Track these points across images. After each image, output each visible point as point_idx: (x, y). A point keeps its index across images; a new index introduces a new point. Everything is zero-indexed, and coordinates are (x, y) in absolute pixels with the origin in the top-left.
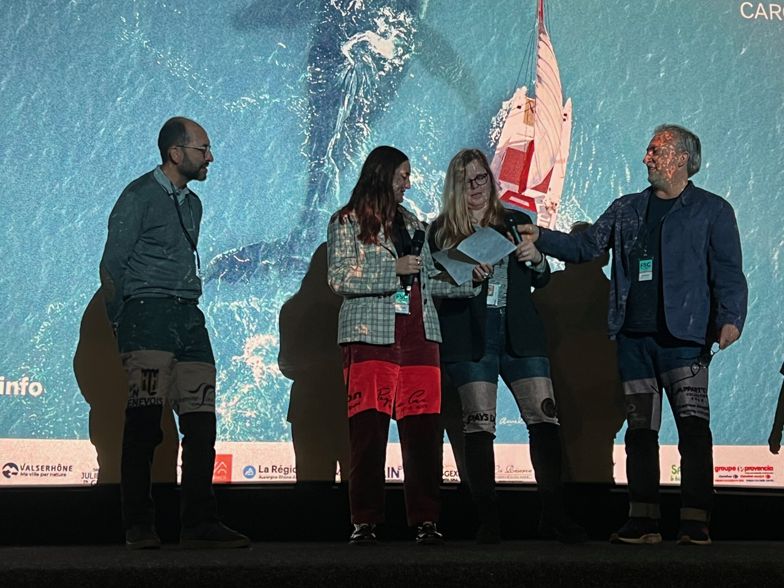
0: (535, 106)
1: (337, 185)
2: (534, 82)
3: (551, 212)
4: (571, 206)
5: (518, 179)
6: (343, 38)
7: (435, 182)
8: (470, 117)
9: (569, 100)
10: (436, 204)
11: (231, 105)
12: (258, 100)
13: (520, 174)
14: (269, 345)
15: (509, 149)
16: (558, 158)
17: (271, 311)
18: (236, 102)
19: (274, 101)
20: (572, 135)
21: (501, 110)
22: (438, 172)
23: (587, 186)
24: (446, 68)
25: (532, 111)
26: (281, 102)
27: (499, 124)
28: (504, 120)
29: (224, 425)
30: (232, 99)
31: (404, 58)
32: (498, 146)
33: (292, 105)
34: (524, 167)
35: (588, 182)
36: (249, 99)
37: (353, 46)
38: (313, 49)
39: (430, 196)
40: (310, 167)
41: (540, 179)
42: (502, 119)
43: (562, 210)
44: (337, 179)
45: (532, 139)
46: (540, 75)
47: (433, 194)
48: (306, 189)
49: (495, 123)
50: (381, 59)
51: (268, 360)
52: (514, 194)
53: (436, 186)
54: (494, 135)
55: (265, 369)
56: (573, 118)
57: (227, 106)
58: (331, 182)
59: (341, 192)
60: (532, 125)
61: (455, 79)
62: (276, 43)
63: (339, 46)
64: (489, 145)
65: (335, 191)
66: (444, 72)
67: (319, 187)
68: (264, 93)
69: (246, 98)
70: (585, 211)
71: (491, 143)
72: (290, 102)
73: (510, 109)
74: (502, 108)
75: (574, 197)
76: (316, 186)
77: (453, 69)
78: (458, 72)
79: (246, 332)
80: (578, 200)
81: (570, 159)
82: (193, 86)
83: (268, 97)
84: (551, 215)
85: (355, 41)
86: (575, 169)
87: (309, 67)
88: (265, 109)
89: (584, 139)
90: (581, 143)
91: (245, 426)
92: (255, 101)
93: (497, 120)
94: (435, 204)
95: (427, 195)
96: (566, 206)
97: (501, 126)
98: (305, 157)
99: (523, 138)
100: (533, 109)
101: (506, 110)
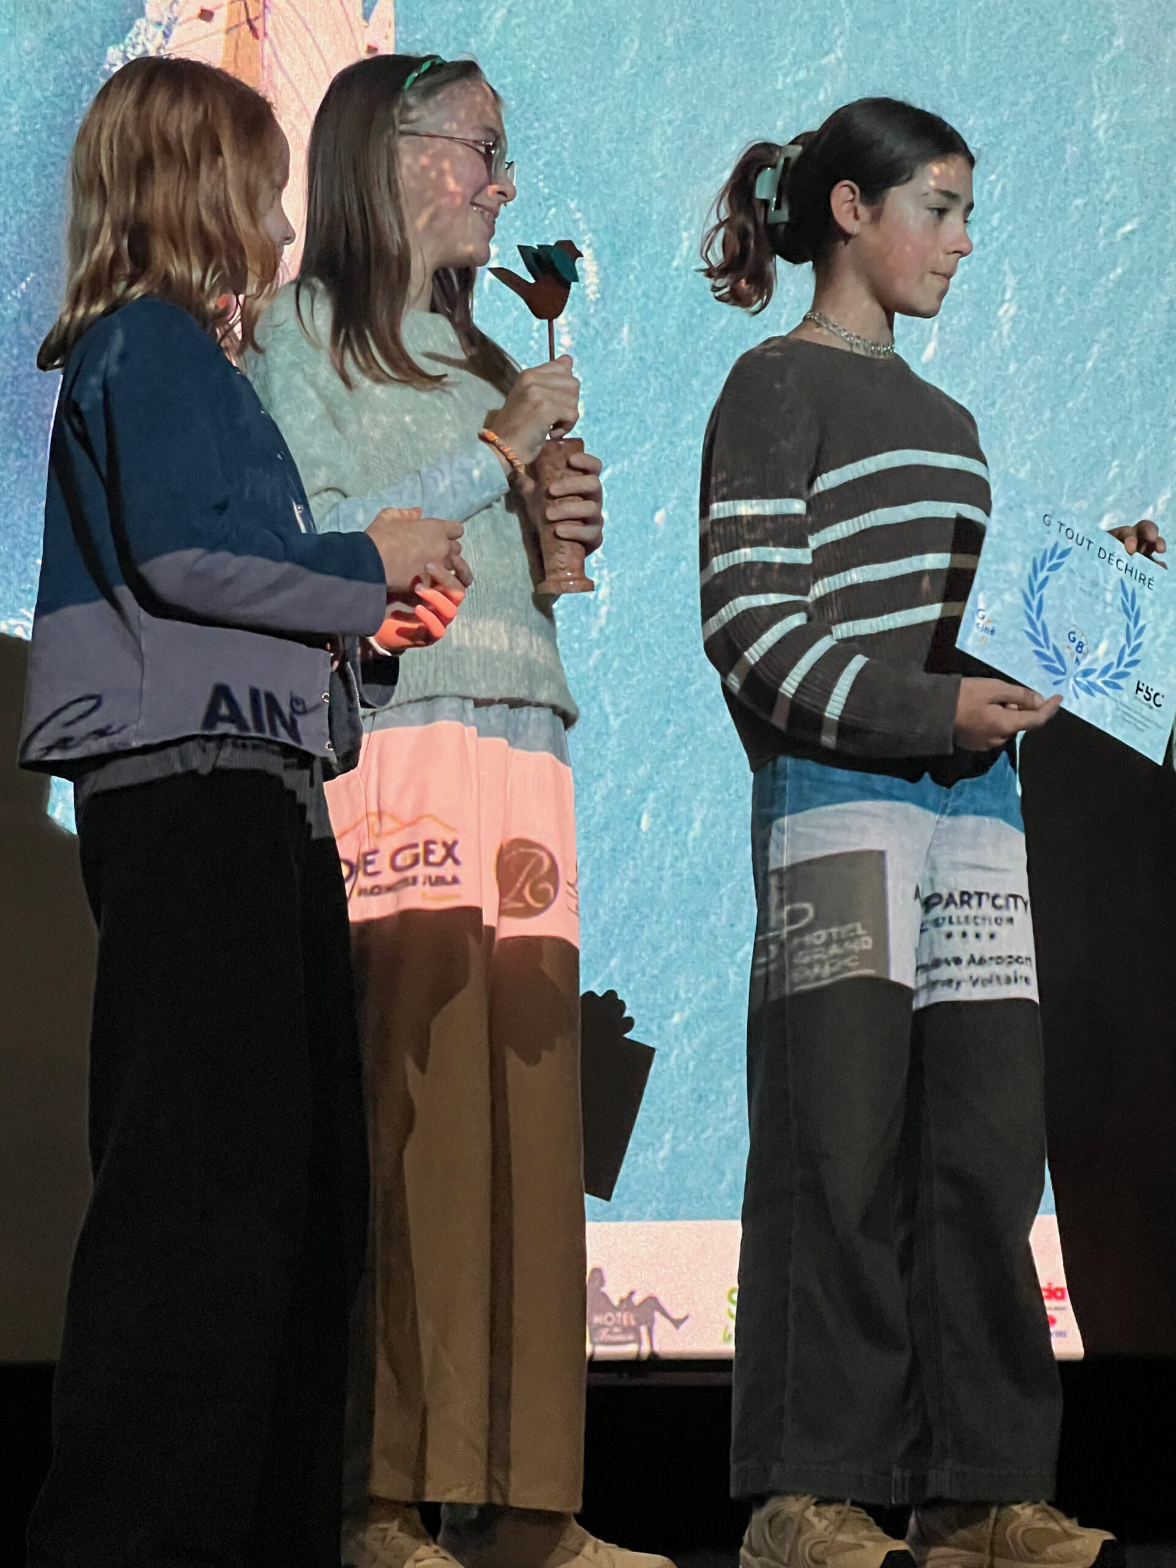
0: (262, 14)
8: (27, 44)
25: (253, 29)
73: (172, 21)
100: (257, 24)
101: (160, 24)
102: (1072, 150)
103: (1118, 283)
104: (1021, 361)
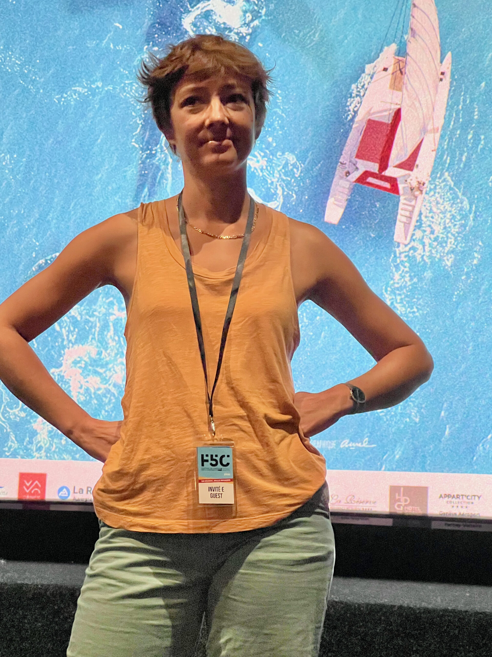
0: (405, 67)
1: (169, 176)
2: (406, 37)
3: (417, 193)
4: (442, 185)
5: (378, 157)
6: (185, 10)
7: (279, 166)
8: (325, 87)
9: (449, 54)
10: (280, 191)
11: (62, 97)
12: (90, 89)
13: (381, 149)
14: (88, 356)
15: (369, 121)
16: (430, 127)
17: (91, 319)
18: (66, 94)
19: (106, 89)
20: (450, 97)
21: (363, 75)
22: (283, 153)
23: (464, 159)
24: (300, 31)
25: (401, 73)
26: (114, 88)
27: (359, 92)
28: (365, 87)
29: (39, 442)
30: (62, 91)
31: (252, 25)
32: (356, 119)
33: (125, 91)
34: (387, 141)
35: (466, 154)
36: (80, 89)
37: (195, 18)
38: (152, 26)
39: (272, 182)
40: (141, 158)
41: (405, 155)
42: (363, 87)
43: (431, 190)
44: (170, 170)
45: (398, 107)
46: (414, 28)
47: (276, 179)
48: (135, 184)
49: (355, 92)
50: (226, 29)
51: (87, 373)
52: (373, 175)
53: (281, 170)
54: (353, 106)
55: (82, 382)
56: (453, 75)
57: (57, 99)
58: (162, 174)
59: (173, 184)
60: (400, 90)
61: (310, 44)
62: (112, 24)
63: (180, 19)
64: (347, 118)
65: (167, 184)
66: (298, 36)
67: (149, 180)
68: (96, 81)
69: (77, 88)
70: (459, 189)
71: (348, 115)
72: (123, 88)
73: (374, 73)
74: (364, 72)
75: (446, 174)
76: (146, 180)
77: (309, 32)
78: (314, 34)
79: (65, 343)
80: (452, 177)
81: (444, 128)
82: (23, 81)
83: (100, 84)
84: (416, 197)
85: (198, 12)
86: (451, 139)
87: (146, 47)
88: (97, 98)
89: (464, 101)
90: (460, 107)
91: (61, 443)
92: (86, 90)
93: (357, 88)
94: (278, 192)
95: (269, 181)
96: (436, 185)
97: (362, 94)
98: (136, 148)
99: (388, 106)
100: (403, 70)
101: (369, 75)
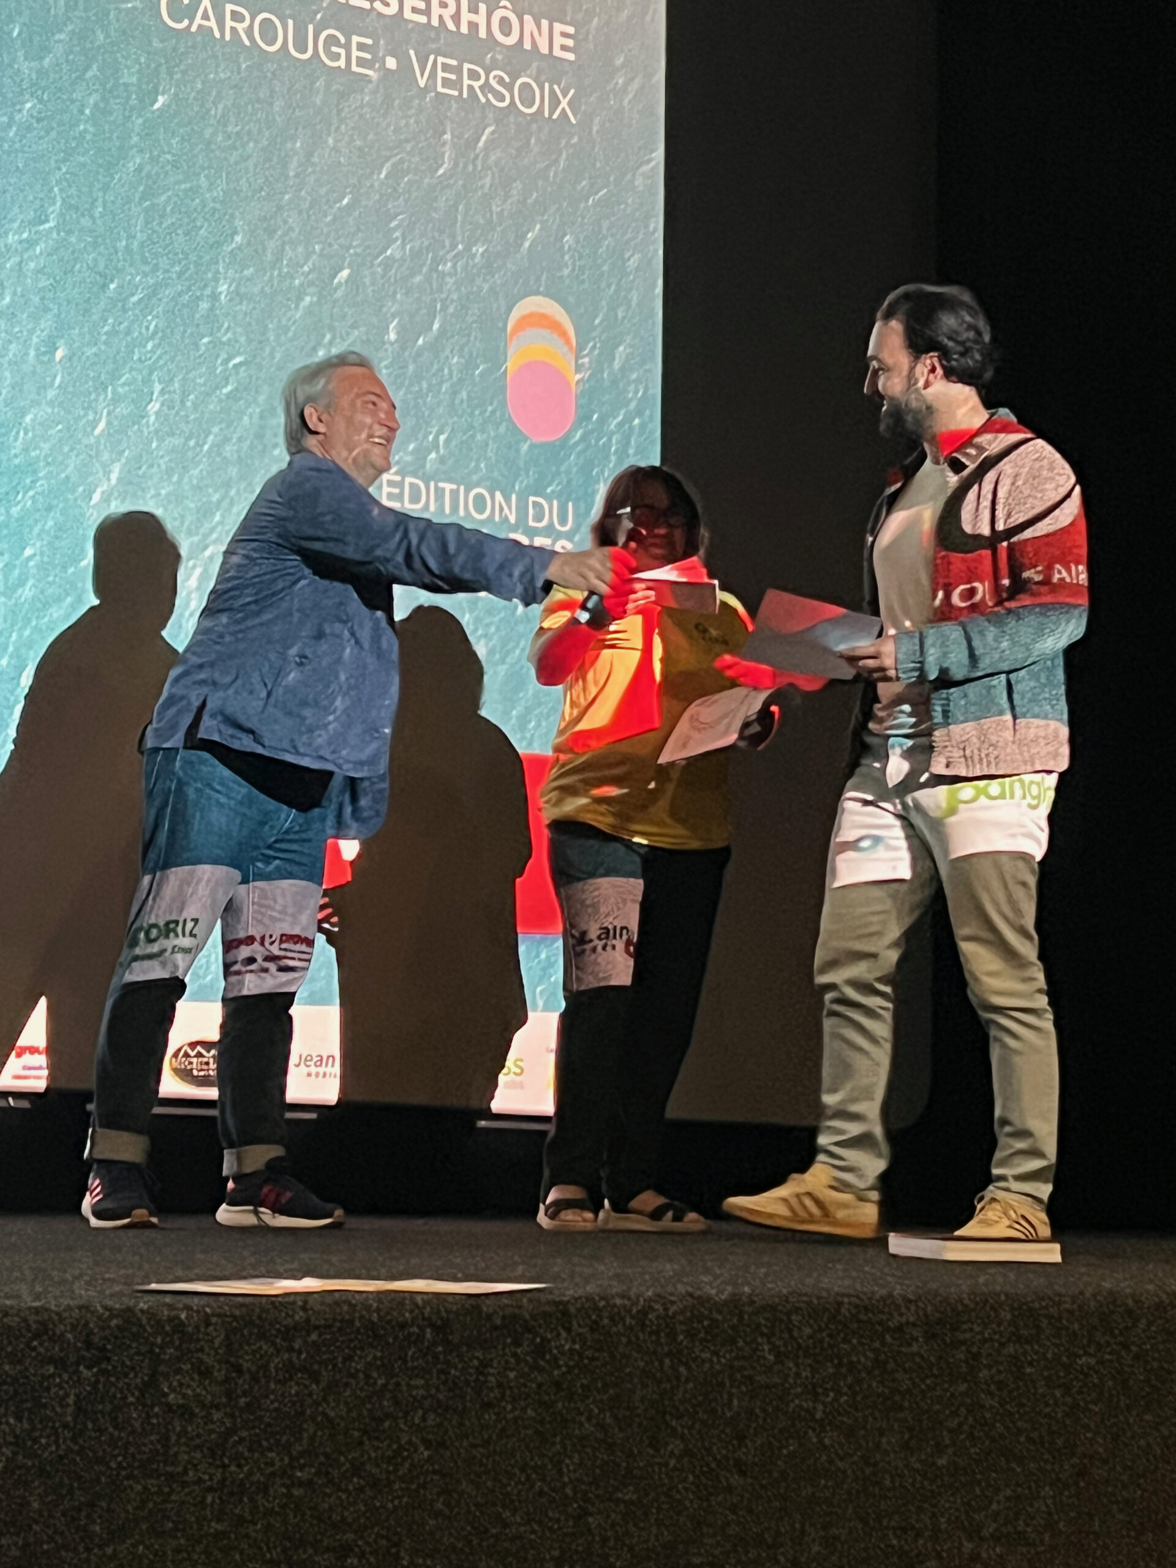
102: (204, 305)
103: (229, 396)
104: (161, 440)
